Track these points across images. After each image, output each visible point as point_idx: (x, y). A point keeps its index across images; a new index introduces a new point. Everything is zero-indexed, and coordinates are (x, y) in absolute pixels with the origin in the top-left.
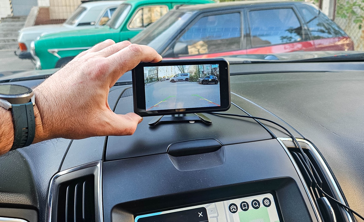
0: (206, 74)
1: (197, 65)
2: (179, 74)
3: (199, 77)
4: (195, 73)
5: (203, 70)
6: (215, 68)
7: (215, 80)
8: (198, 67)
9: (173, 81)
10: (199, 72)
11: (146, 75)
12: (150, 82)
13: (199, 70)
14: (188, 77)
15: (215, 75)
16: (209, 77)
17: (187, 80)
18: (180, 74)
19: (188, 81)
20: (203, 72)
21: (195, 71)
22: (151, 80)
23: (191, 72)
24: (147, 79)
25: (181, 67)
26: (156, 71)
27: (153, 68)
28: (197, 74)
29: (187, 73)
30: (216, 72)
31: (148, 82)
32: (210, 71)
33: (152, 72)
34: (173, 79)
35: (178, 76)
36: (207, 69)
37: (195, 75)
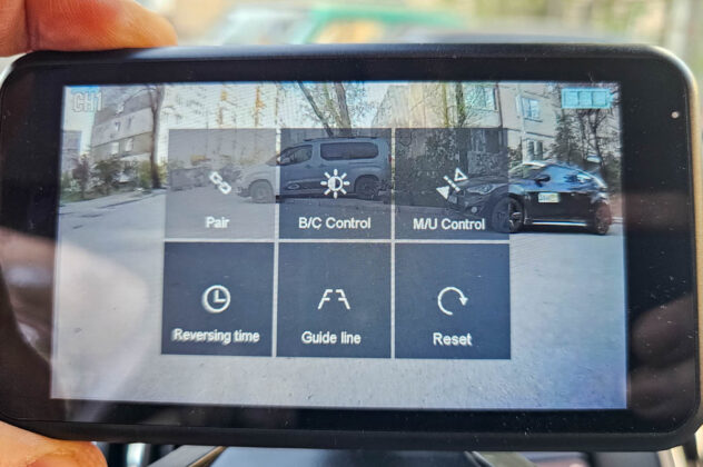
0: (517, 155)
1: (451, 87)
2: (307, 144)
5: (492, 123)
6: (590, 112)
7: (586, 197)
8: (460, 97)
10: (464, 134)
11: (77, 141)
12: (99, 191)
13: (463, 116)
14: (375, 167)
15: (587, 166)
16: (541, 179)
17: (364, 189)
19: (375, 198)
21: (431, 126)
22: (108, 176)
24: (81, 172)
25: (327, 95)
26: (147, 113)
27: (125, 96)
28: (446, 146)
29: (373, 141)
30: (593, 142)
31: (83, 188)
32: (550, 128)
33: (116, 120)
34: (263, 176)
35: (299, 154)
36: (529, 117)
37: (429, 157)
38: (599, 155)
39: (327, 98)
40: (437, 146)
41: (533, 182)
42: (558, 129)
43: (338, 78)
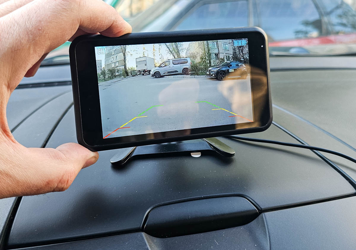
0: (223, 60)
1: (205, 42)
2: (169, 61)
3: (210, 66)
4: (202, 58)
5: (216, 52)
6: (241, 47)
8: (208, 45)
9: (157, 75)
10: (210, 55)
11: (101, 63)
12: (110, 78)
13: (209, 50)
14: (188, 66)
15: (241, 61)
17: (185, 72)
18: (171, 61)
19: (188, 74)
20: (217, 55)
21: (201, 53)
22: (112, 74)
23: (193, 57)
24: (103, 73)
25: (173, 46)
26: (122, 54)
27: (114, 49)
28: (205, 59)
29: (186, 59)
30: (242, 55)
31: (105, 77)
32: (231, 52)
33: (112, 57)
34: (157, 71)
35: (167, 63)
36: (225, 49)
37: (201, 62)
38: (244, 58)
39: (173, 47)
40: (203, 59)
41: (228, 67)
42: (233, 52)
43: (175, 42)
